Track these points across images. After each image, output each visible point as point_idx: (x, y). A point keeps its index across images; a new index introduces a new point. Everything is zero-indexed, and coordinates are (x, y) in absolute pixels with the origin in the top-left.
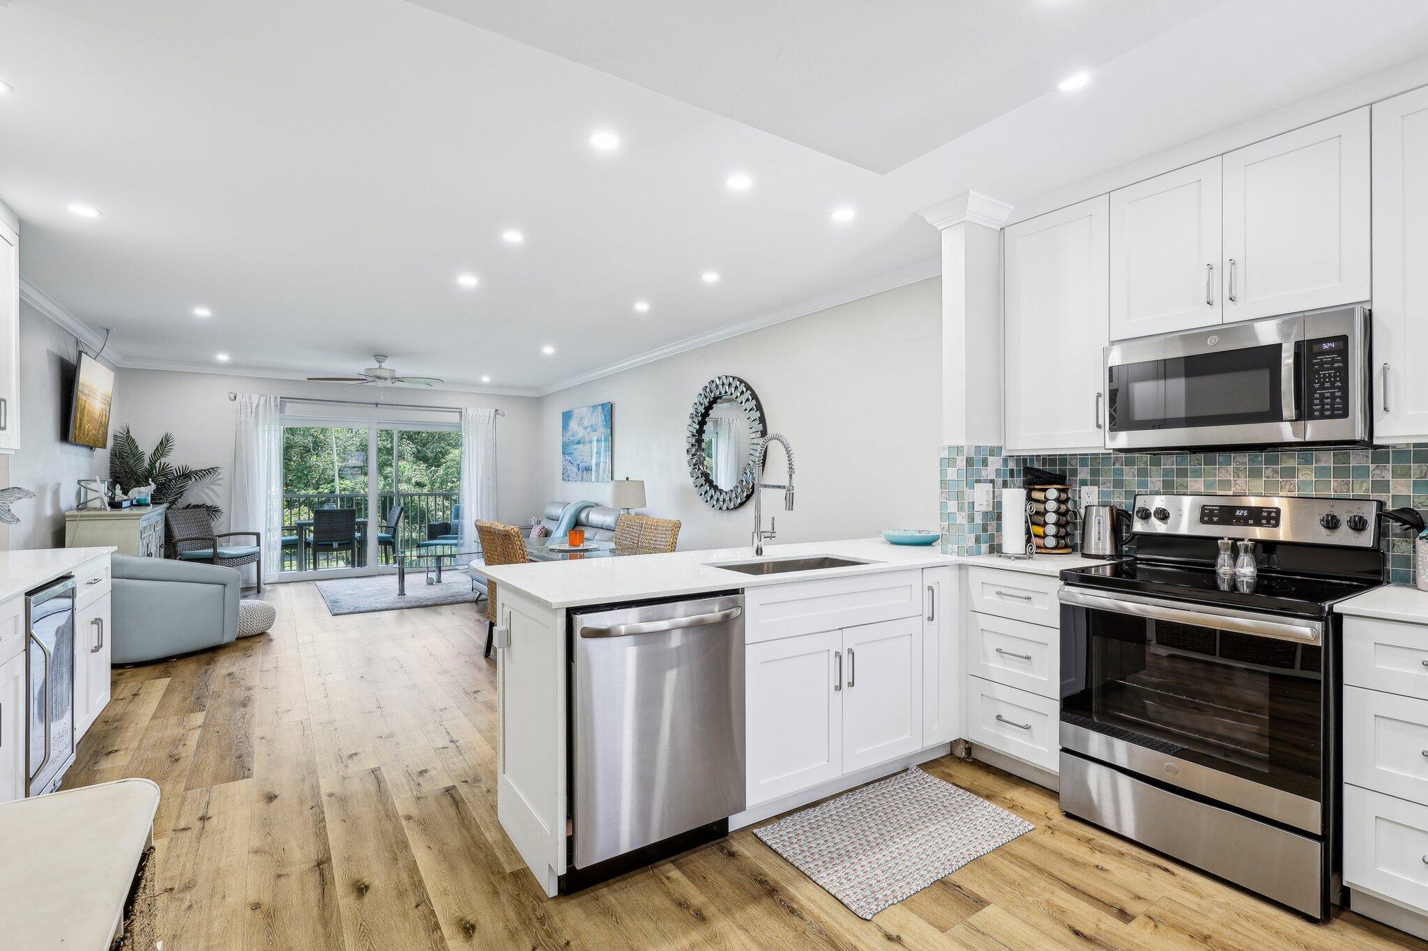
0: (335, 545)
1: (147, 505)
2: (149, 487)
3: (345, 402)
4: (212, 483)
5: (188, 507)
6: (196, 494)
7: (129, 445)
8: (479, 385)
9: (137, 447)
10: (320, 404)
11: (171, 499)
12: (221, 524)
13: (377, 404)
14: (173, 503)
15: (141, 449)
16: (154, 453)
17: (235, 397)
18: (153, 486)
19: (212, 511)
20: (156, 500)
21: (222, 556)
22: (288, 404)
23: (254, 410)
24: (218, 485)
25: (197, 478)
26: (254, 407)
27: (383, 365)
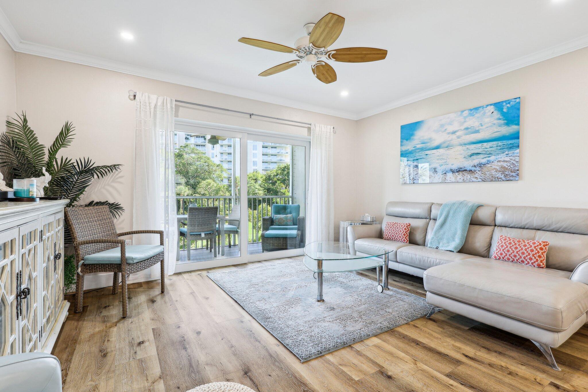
0: (203, 235)
2: (42, 178)
5: (91, 204)
7: (26, 135)
9: (36, 139)
11: (72, 195)
12: (123, 221)
14: (73, 199)
15: (40, 141)
16: (54, 145)
17: (135, 96)
18: (47, 178)
19: (115, 208)
21: (131, 262)
23: (152, 110)
24: (119, 182)
25: (99, 175)
26: (153, 106)
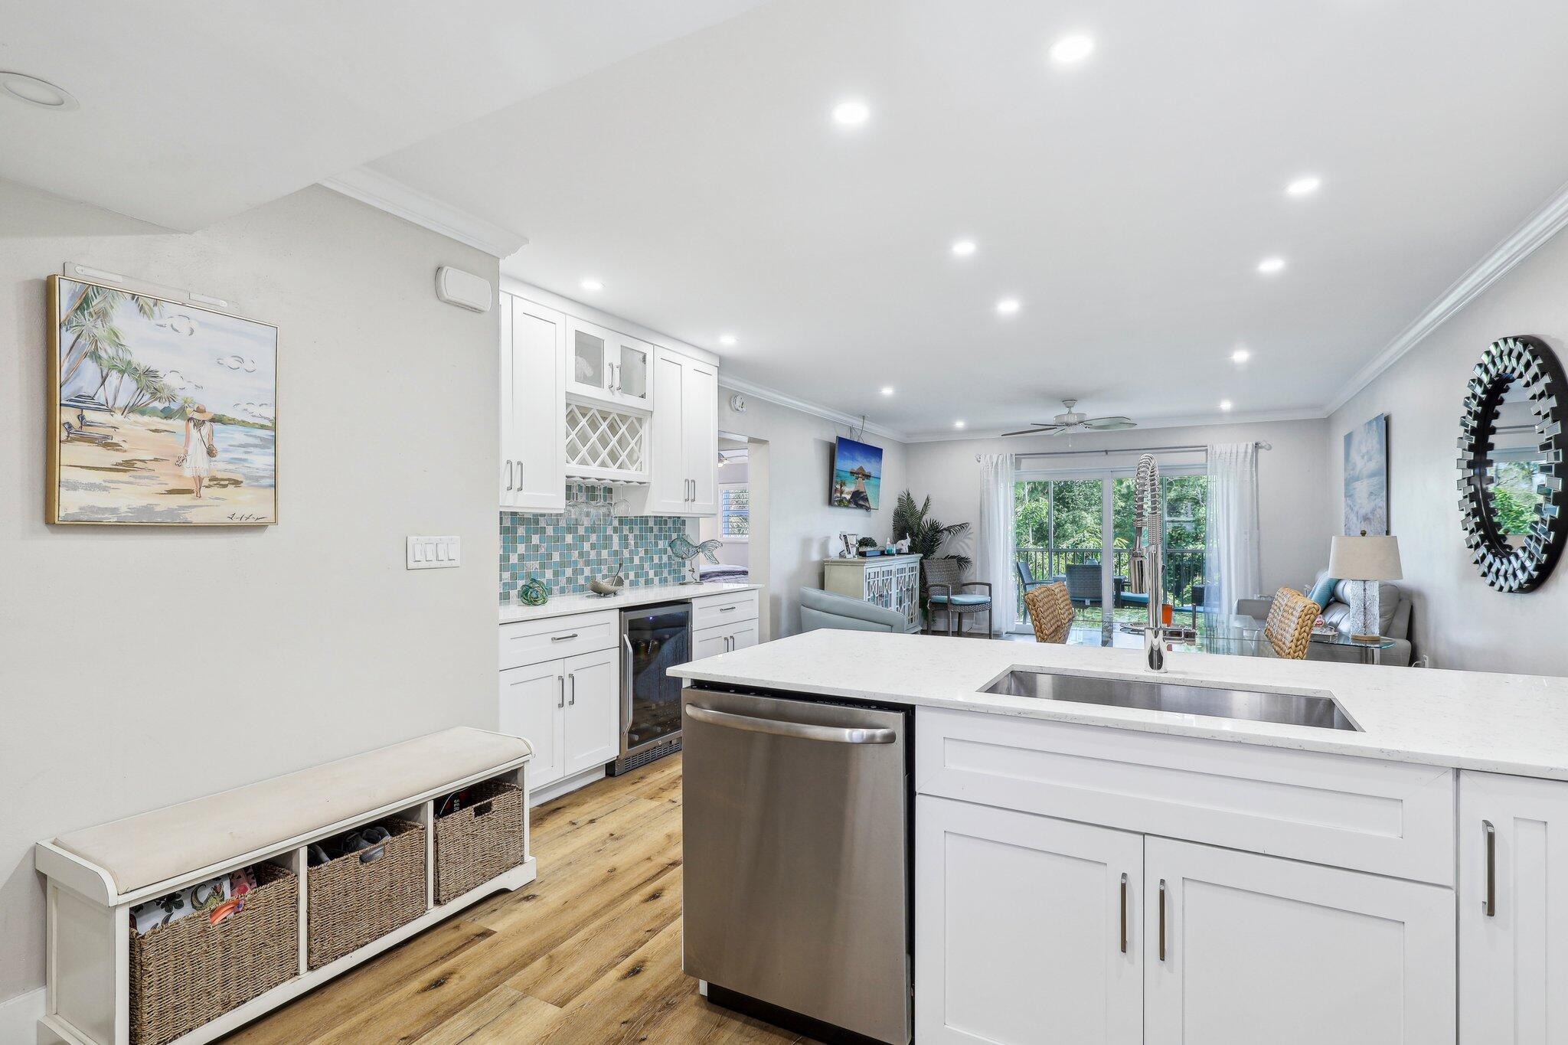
0: (1088, 602)
1: (893, 555)
3: (1074, 453)
4: (965, 537)
5: (943, 557)
6: (951, 546)
7: (908, 506)
8: (1220, 414)
9: (914, 507)
10: (1048, 458)
11: (926, 550)
12: (971, 574)
13: (1106, 451)
14: (928, 553)
17: (980, 458)
19: (964, 561)
20: (912, 550)
22: (1023, 460)
23: (994, 469)
24: (969, 538)
25: (954, 532)
27: (1073, 410)
